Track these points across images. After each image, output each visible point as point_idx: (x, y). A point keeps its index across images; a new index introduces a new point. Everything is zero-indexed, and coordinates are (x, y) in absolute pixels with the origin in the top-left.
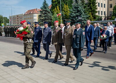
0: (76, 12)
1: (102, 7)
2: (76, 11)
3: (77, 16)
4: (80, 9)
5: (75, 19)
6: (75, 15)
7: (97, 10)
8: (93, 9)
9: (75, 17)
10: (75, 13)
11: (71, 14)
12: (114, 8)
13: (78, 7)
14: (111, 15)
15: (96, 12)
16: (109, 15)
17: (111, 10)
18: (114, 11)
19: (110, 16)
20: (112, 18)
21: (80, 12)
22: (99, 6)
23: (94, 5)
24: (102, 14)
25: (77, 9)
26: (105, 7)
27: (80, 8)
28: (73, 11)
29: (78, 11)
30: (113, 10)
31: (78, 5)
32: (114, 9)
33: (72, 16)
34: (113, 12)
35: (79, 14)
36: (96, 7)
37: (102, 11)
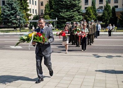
0: (10, 9)
1: (33, 4)
2: (10, 8)
3: (12, 14)
4: (15, 6)
5: (9, 18)
6: (9, 13)
7: (29, 8)
8: (25, 6)
9: (10, 16)
10: (9, 11)
12: (46, 6)
13: (13, 4)
14: (42, 13)
15: (28, 10)
16: (40, 14)
17: (43, 8)
18: (46, 9)
19: (42, 15)
20: (44, 17)
21: (15, 10)
22: (30, 3)
23: (25, 2)
24: (33, 13)
25: (12, 6)
26: (36, 5)
27: (15, 5)
28: (7, 8)
29: (13, 9)
30: (45, 9)
31: (12, 2)
32: (45, 8)
33: (5, 14)
34: (45, 11)
35: (14, 12)
36: (28, 5)
37: (33, 9)
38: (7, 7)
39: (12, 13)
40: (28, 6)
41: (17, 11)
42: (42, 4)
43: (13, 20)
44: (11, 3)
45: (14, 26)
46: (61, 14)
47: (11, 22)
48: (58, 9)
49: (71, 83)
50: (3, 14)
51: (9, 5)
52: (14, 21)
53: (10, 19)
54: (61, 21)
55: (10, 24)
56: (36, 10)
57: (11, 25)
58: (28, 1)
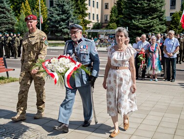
0: (61, 13)
1: (93, 6)
2: (60, 11)
3: (63, 20)
4: (67, 9)
5: (58, 26)
6: (58, 18)
7: (87, 12)
8: (81, 9)
9: (59, 22)
10: (58, 15)
11: (52, 16)
12: (112, 9)
13: (64, 5)
14: (106, 20)
15: (86, 15)
16: (104, 21)
17: (108, 12)
18: (112, 14)
19: (105, 23)
20: (109, 25)
21: (68, 14)
22: (89, 5)
23: (83, 3)
24: (93, 19)
25: (63, 8)
26: (97, 7)
27: (68, 6)
28: (56, 12)
29: (64, 12)
30: (110, 14)
31: (64, 2)
32: (111, 12)
33: (53, 19)
34: (111, 17)
35: (66, 16)
36: (86, 7)
37: (93, 14)
38: (57, 10)
39: (62, 18)
40: (86, 9)
41: (70, 15)
42: (107, 7)
43: (63, 28)
44: (62, 4)
45: (65, 37)
46: (134, 22)
47: (62, 31)
48: (129, 15)
49: (143, 123)
50: (50, 20)
51: (59, 7)
52: (65, 30)
53: (60, 28)
54: (133, 33)
55: (59, 35)
56: (97, 15)
57: (61, 36)
58: (87, 2)
